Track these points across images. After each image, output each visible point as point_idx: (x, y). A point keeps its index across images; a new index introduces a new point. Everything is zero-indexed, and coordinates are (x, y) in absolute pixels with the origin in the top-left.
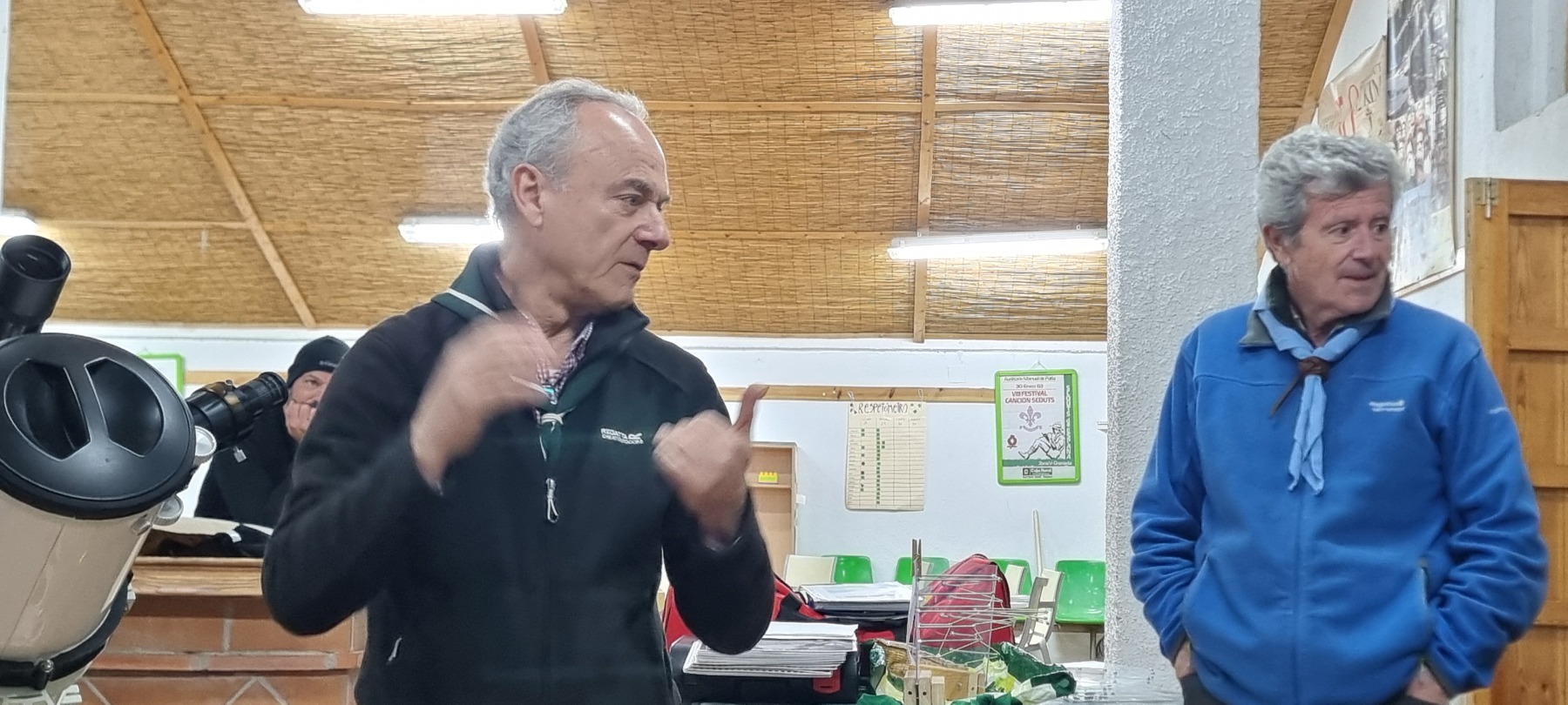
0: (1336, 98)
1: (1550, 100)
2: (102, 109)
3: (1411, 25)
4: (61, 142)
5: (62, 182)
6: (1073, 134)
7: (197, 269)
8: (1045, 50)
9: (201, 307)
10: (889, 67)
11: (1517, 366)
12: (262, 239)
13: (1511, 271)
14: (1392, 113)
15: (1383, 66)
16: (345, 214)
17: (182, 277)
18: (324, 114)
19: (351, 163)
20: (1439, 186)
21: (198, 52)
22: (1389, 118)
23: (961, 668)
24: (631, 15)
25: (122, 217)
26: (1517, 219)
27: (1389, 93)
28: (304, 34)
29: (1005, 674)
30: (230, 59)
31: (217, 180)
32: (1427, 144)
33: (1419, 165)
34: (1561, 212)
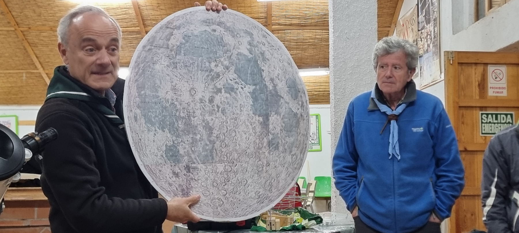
0: (402, 24)
1: (470, 25)
3: (425, 1)
6: (317, 37)
7: (22, 86)
8: (307, 9)
9: (23, 99)
10: (256, 16)
11: (461, 112)
12: (45, 76)
13: (459, 82)
14: (420, 29)
15: (417, 14)
17: (17, 89)
20: (435, 53)
21: (21, 13)
22: (419, 31)
23: (285, 216)
26: (461, 64)
27: (418, 23)
28: (58, 6)
29: (299, 217)
30: (32, 15)
31: (29, 56)
32: (431, 39)
33: (428, 46)
34: (474, 62)
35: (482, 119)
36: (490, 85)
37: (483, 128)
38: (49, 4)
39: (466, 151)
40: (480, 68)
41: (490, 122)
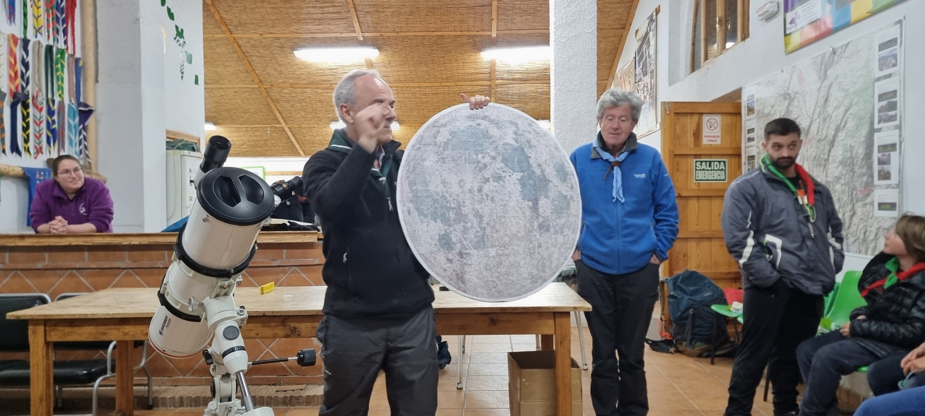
0: (619, 77)
1: (685, 77)
2: (235, 90)
3: (642, 53)
4: (222, 101)
5: (223, 113)
6: (538, 90)
7: (267, 140)
9: (269, 151)
10: (480, 71)
11: (676, 159)
12: (287, 130)
13: (675, 131)
14: (637, 81)
15: (634, 67)
16: (312, 121)
17: (263, 142)
18: (304, 90)
19: (313, 106)
20: (652, 104)
21: (264, 72)
24: (400, 56)
25: (243, 124)
26: (677, 114)
27: (636, 75)
28: (297, 65)
30: (274, 73)
31: (272, 111)
32: (648, 91)
33: (645, 97)
34: (690, 112)
35: (696, 166)
36: (704, 134)
37: (697, 175)
38: (289, 63)
39: (680, 196)
40: (696, 118)
41: (704, 170)
